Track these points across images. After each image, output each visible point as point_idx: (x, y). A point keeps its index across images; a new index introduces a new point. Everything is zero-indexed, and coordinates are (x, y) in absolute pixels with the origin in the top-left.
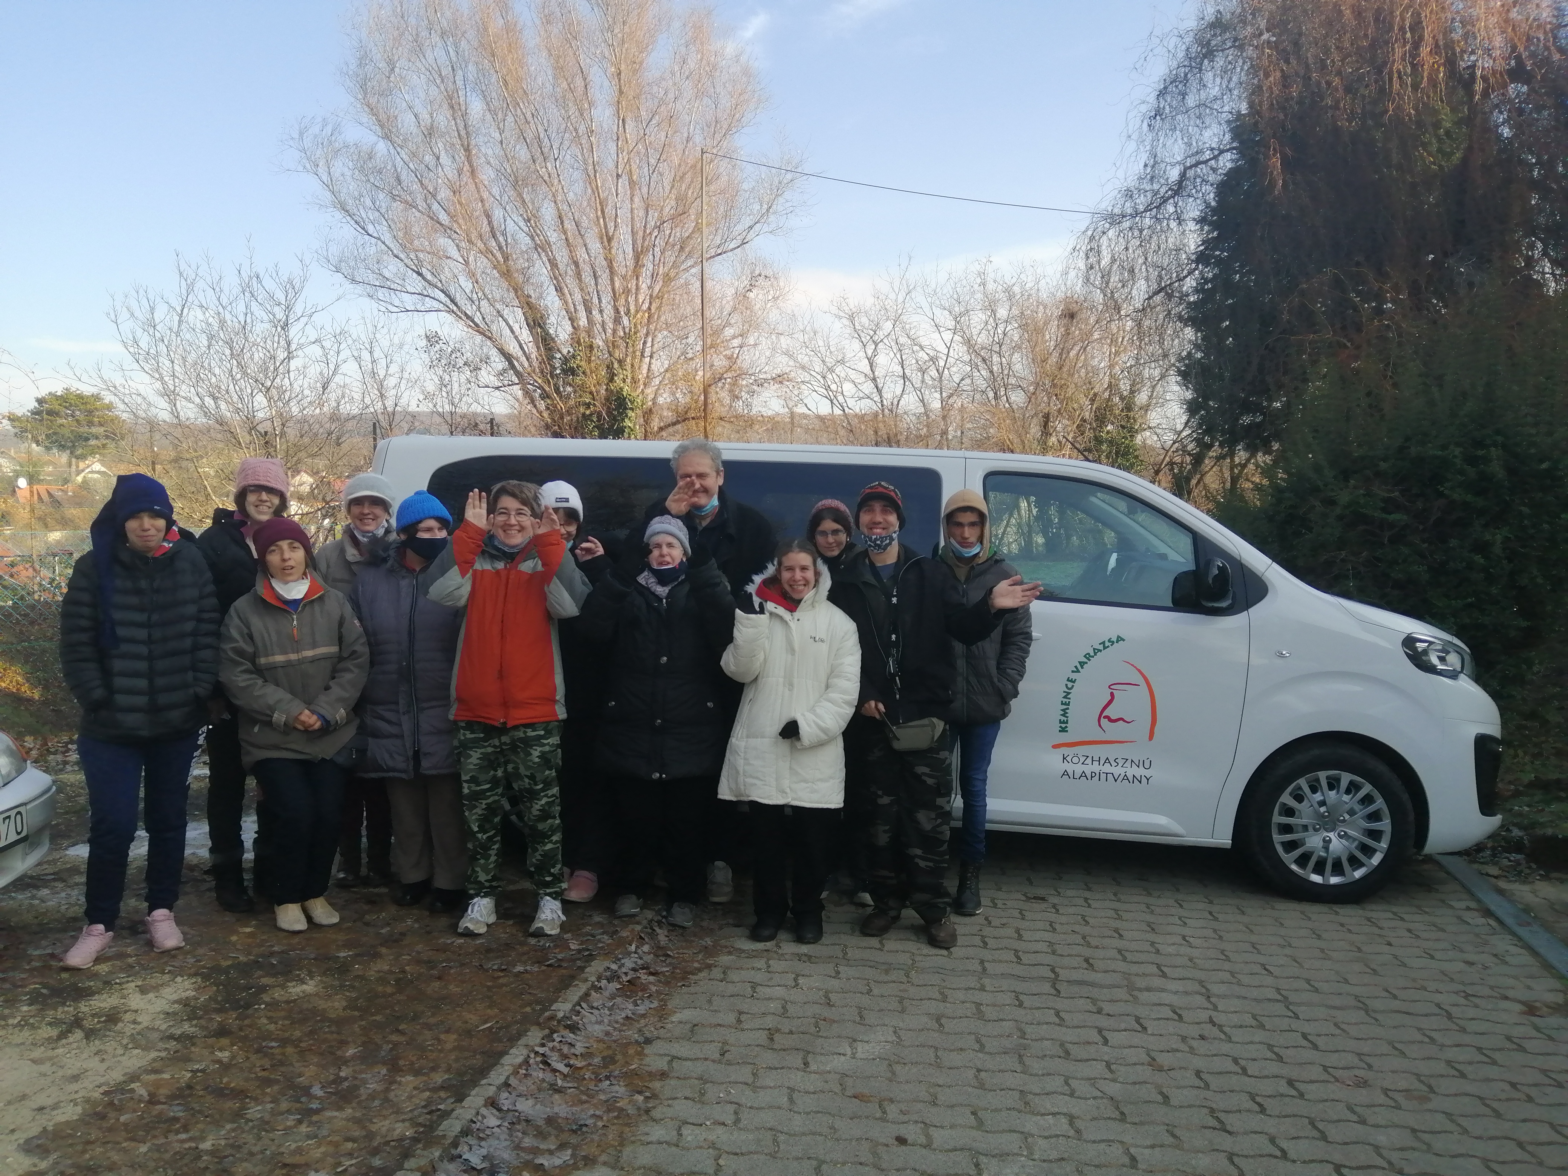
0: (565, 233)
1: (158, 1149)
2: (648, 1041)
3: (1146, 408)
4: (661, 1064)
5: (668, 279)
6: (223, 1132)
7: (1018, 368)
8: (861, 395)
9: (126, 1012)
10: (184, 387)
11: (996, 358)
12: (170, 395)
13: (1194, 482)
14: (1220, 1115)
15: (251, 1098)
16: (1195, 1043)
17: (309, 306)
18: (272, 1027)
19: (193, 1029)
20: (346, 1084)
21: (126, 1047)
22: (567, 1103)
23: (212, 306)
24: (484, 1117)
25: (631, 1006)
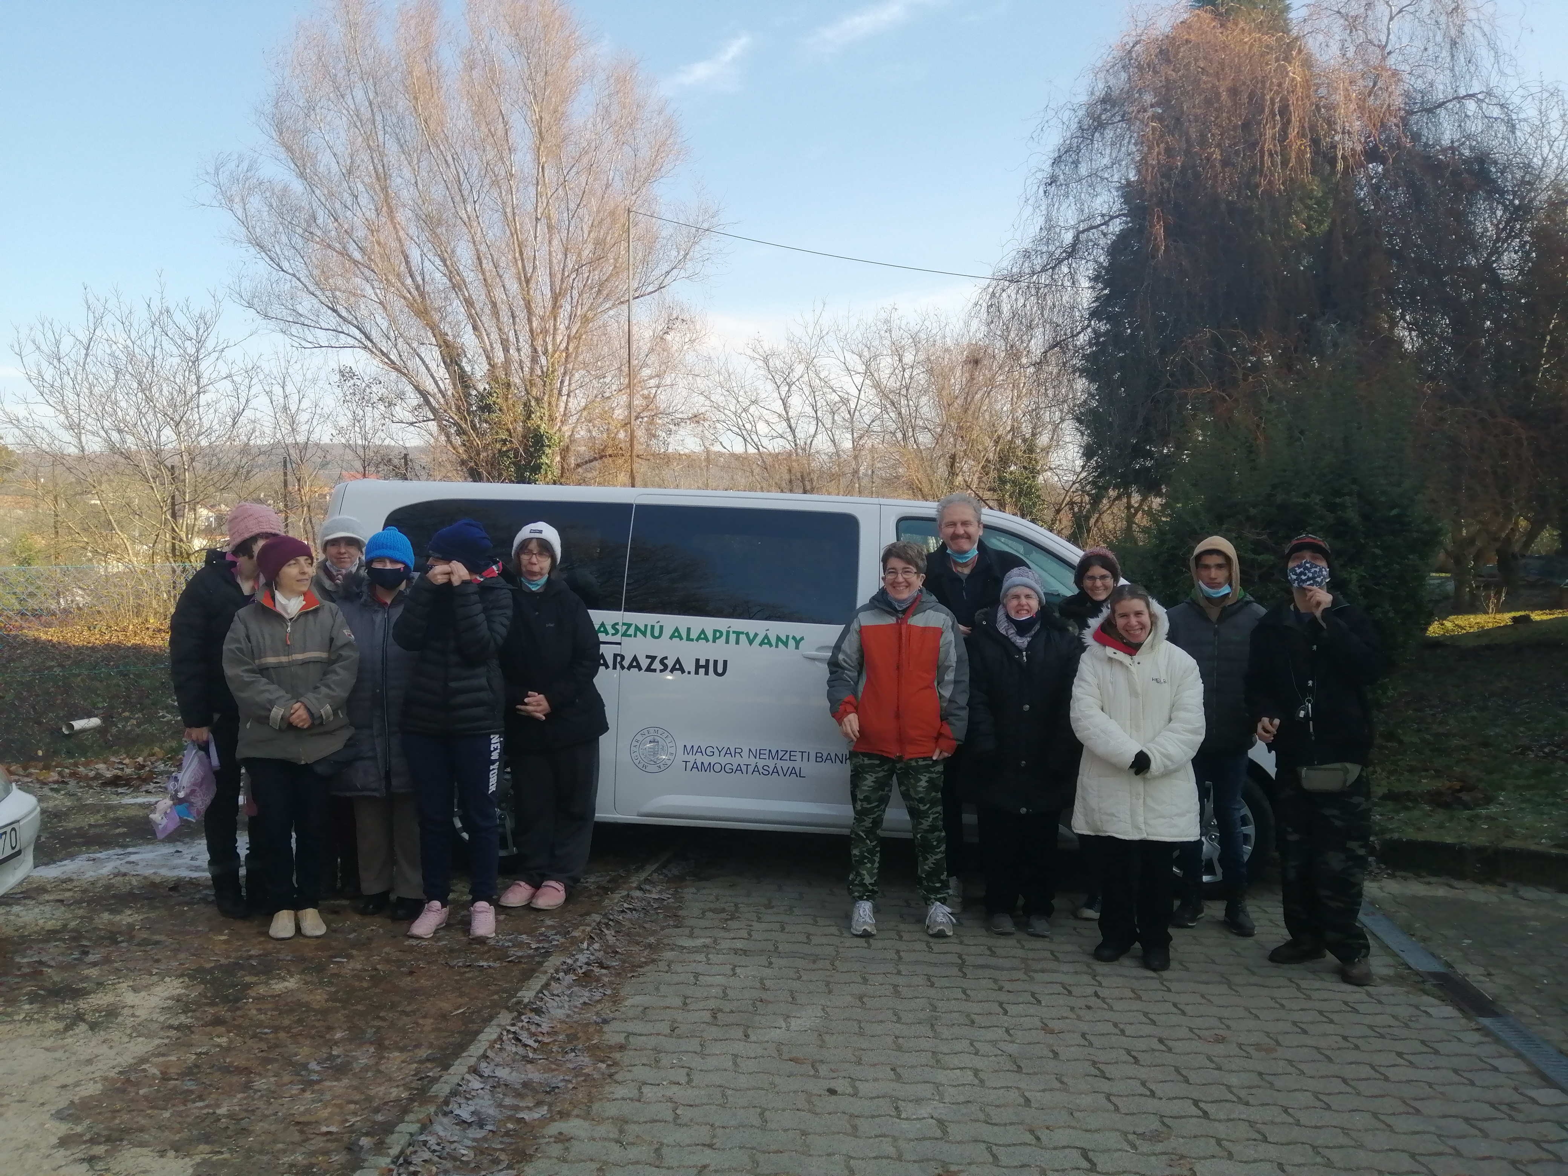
0: (483, 273)
1: (180, 1114)
2: (605, 1022)
3: (1046, 450)
4: (620, 1039)
5: (585, 320)
6: (235, 1100)
7: (925, 410)
8: (775, 434)
9: (123, 1008)
10: (90, 420)
11: (903, 402)
12: (75, 428)
13: (1092, 521)
14: (1100, 1066)
15: (255, 1073)
16: (1082, 1013)
17: (221, 341)
18: (262, 1017)
19: (189, 1020)
20: (339, 1061)
21: (130, 1035)
22: (539, 1071)
23: (121, 340)
24: (469, 1081)
25: (587, 994)
